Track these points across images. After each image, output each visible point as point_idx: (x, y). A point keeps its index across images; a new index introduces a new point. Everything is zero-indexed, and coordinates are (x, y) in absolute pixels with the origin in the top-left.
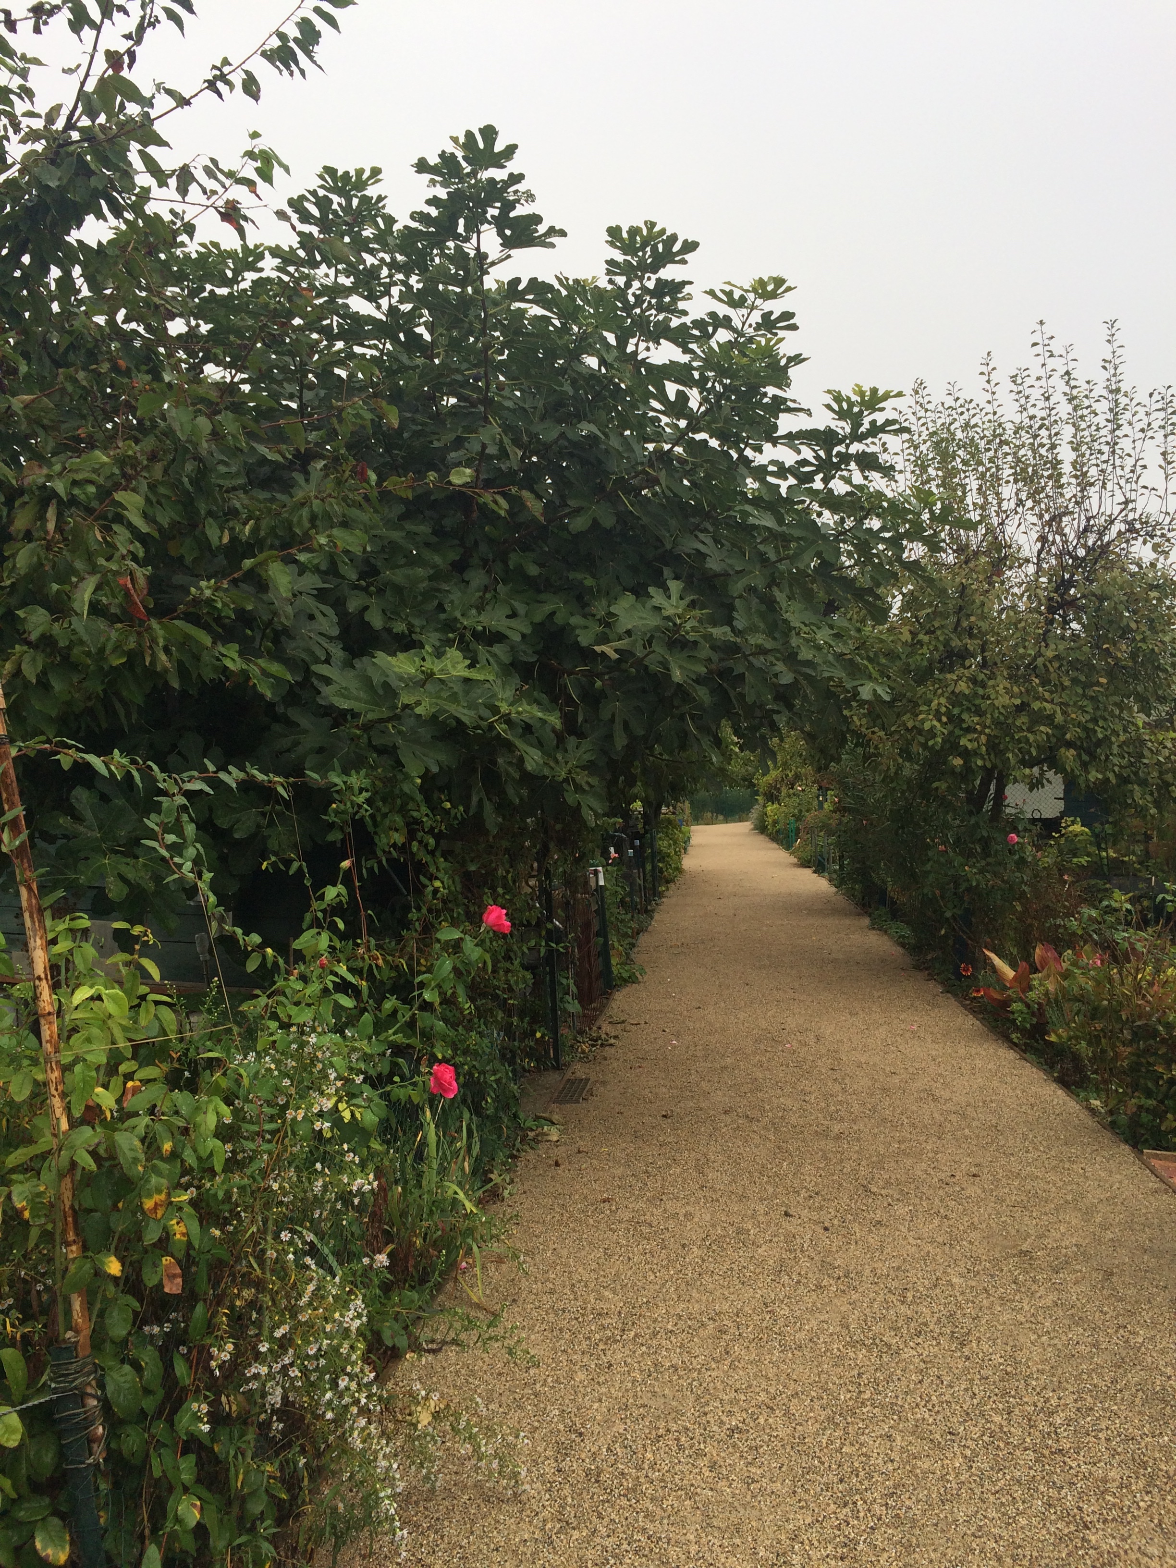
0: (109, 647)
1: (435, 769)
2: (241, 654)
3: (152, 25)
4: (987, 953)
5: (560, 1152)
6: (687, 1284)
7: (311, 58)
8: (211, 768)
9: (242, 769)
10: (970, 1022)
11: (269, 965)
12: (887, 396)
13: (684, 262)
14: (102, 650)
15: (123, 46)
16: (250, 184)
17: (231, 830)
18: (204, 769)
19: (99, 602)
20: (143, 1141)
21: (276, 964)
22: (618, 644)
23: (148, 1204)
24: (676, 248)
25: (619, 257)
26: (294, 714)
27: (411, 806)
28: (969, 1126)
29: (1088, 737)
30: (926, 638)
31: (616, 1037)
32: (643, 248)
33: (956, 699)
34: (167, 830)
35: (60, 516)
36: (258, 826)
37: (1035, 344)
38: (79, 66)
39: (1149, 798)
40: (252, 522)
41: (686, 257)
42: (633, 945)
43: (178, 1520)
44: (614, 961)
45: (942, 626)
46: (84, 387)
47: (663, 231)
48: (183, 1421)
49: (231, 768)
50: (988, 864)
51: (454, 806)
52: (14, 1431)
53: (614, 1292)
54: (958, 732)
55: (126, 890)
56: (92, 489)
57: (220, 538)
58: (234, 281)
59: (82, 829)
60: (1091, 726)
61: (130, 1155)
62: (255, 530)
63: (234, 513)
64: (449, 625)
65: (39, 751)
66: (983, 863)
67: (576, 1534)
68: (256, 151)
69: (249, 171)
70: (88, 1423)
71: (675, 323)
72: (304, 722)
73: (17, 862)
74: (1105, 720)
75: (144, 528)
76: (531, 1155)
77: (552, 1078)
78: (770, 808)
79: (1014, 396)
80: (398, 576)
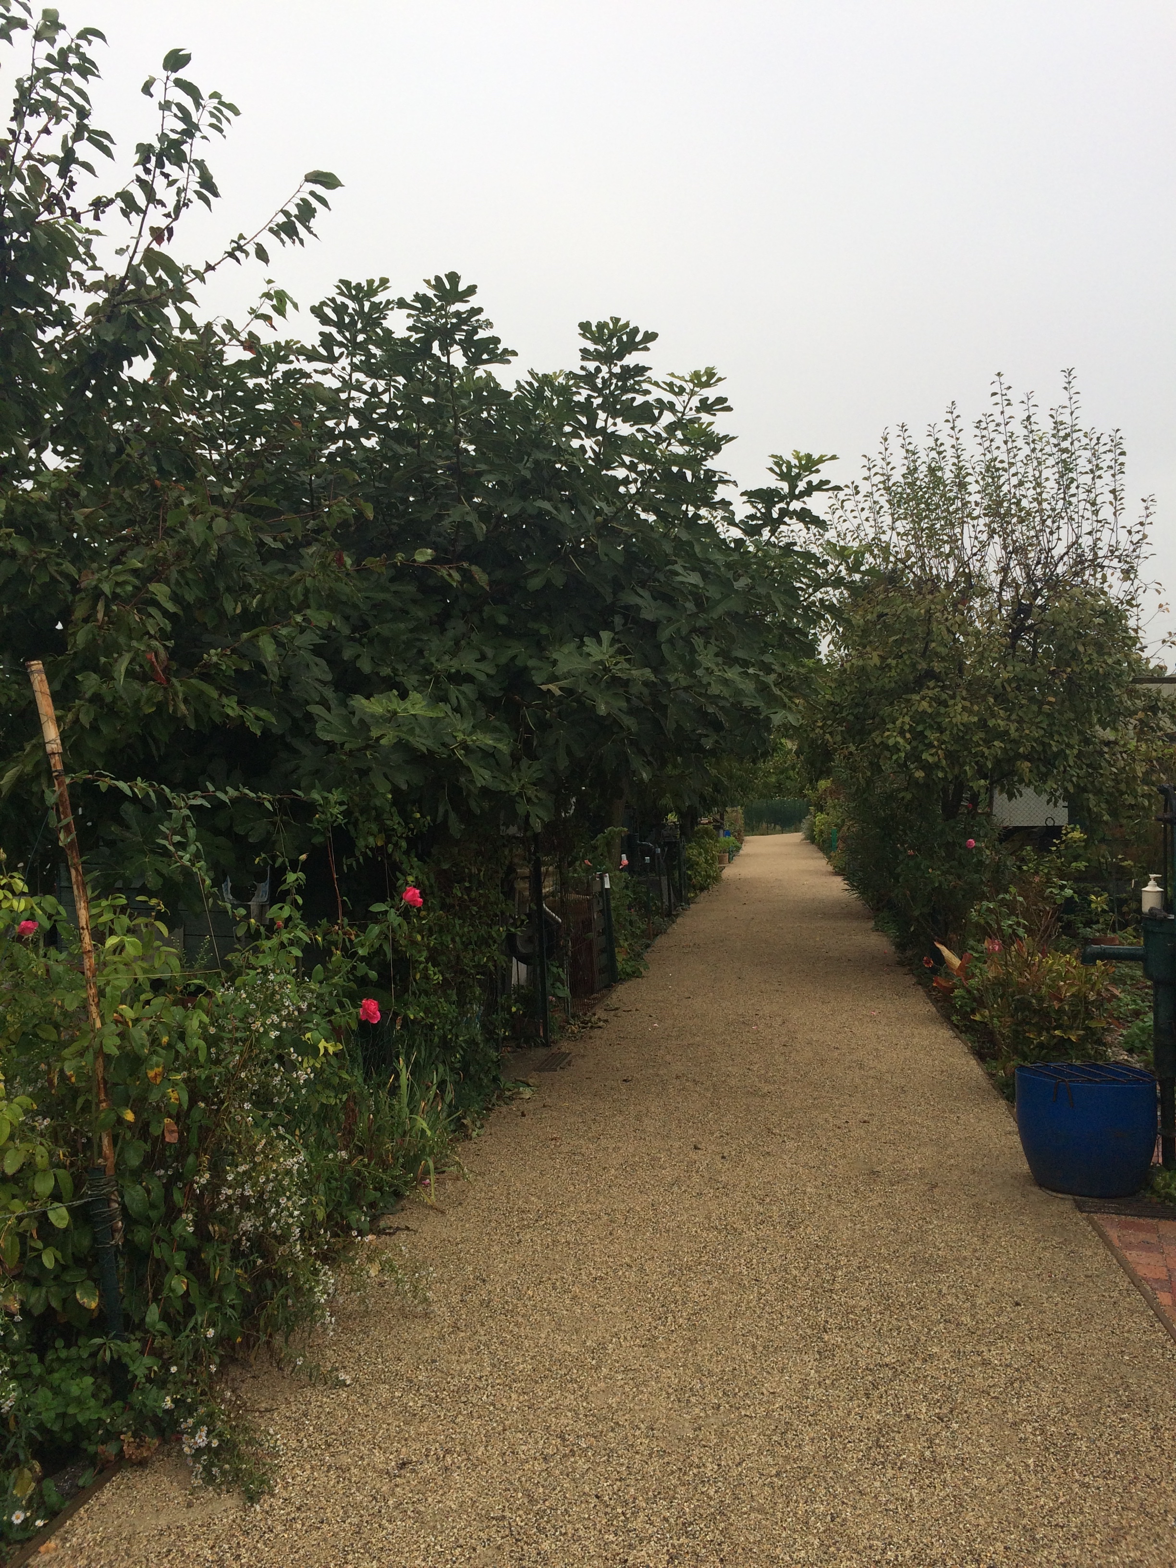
0: (143, 700)
1: (404, 787)
2: (239, 703)
3: (186, 205)
4: (939, 946)
5: (530, 1106)
6: (598, 1192)
7: (308, 229)
8: (211, 788)
9: (237, 789)
10: (928, 1009)
11: (252, 931)
12: (821, 460)
13: (646, 349)
14: (137, 702)
15: (163, 223)
16: (267, 318)
17: (246, 836)
18: (205, 790)
19: (133, 670)
20: (148, 1034)
21: (257, 931)
22: (562, 683)
23: (151, 1074)
24: (639, 338)
25: (591, 347)
26: (297, 744)
27: (385, 816)
28: (880, 1088)
29: (1044, 751)
30: (892, 662)
31: (606, 1021)
32: (610, 339)
33: (920, 718)
34: (175, 833)
35: (107, 607)
36: (268, 833)
37: (994, 394)
38: (128, 247)
39: (1103, 806)
40: (259, 596)
41: (649, 345)
42: (648, 946)
43: (172, 1290)
44: (620, 957)
45: (910, 652)
46: (129, 503)
47: (627, 325)
48: (177, 1229)
49: (228, 789)
50: (951, 867)
51: (423, 816)
52: (63, 1219)
53: (539, 1198)
54: (921, 747)
55: (160, 881)
56: (130, 588)
57: (235, 609)
58: (269, 372)
59: (128, 834)
60: (1046, 740)
61: (139, 1042)
62: (261, 602)
63: (247, 588)
64: (427, 669)
65: (85, 780)
66: (947, 865)
67: (462, 1334)
68: (272, 292)
69: (267, 308)
70: (112, 1218)
71: (639, 400)
72: (305, 749)
73: (69, 852)
74: (1060, 734)
75: (171, 607)
76: (504, 1109)
77: (541, 1053)
78: (820, 817)
79: (978, 440)
80: (384, 630)
